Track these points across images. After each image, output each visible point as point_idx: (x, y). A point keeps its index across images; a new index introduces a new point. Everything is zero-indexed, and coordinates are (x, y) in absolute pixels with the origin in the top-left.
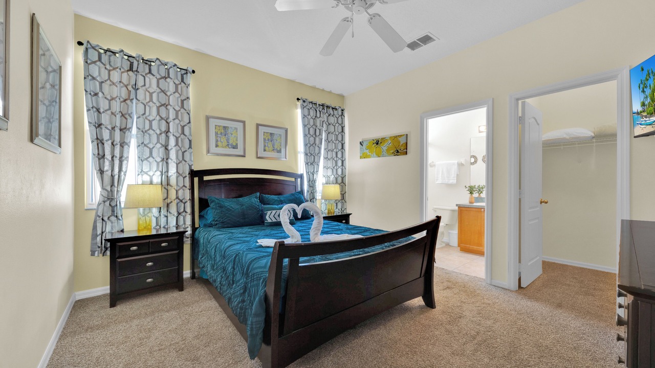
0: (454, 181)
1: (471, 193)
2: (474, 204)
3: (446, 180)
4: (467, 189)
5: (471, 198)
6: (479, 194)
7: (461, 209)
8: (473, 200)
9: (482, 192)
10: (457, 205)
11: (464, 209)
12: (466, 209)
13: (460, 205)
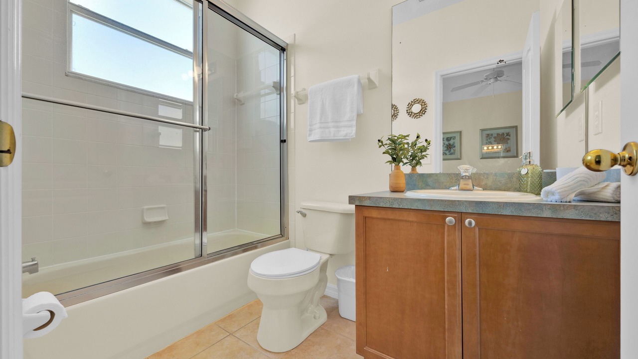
0: (352, 132)
1: (396, 160)
2: (410, 194)
3: (332, 130)
4: (383, 149)
5: (395, 176)
6: (414, 167)
7: (367, 213)
8: (402, 182)
9: (418, 163)
10: (352, 199)
11: (375, 214)
12: (383, 215)
13: (360, 198)
